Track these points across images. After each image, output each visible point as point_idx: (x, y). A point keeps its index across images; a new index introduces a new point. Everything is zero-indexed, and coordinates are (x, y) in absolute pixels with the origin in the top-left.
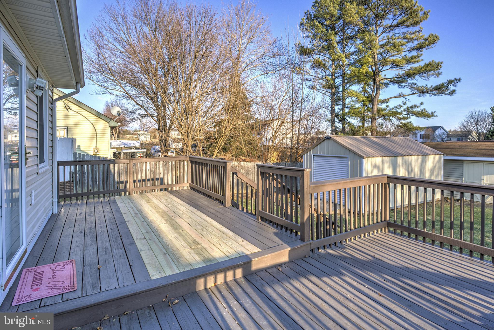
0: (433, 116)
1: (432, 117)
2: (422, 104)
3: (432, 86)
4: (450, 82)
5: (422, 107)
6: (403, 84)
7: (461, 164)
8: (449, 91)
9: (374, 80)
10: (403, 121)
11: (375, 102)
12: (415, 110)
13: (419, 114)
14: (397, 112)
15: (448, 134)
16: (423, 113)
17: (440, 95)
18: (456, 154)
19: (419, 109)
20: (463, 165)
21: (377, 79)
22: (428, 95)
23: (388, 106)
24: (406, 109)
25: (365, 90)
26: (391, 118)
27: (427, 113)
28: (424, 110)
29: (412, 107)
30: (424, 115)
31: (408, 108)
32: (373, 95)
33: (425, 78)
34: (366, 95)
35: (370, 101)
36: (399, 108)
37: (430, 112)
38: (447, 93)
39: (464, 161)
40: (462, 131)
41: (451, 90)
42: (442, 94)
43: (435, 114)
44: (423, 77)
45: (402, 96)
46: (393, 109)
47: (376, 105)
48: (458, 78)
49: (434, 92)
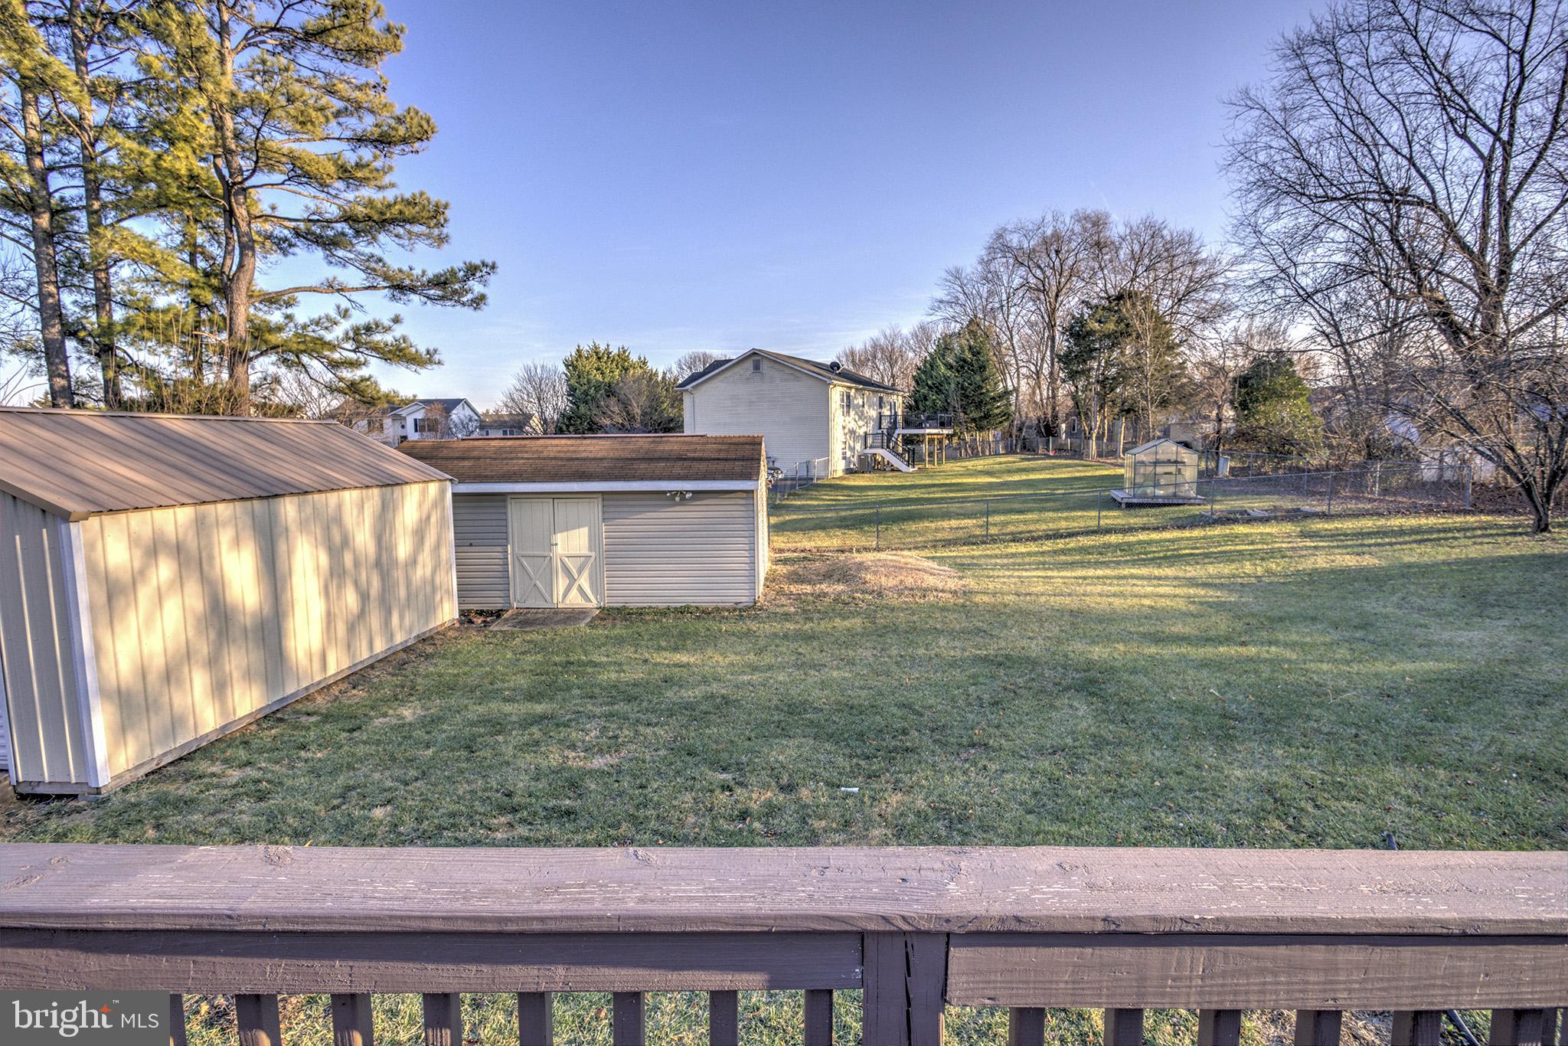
0: (431, 361)
1: (429, 366)
2: (397, 320)
3: (424, 272)
4: (472, 270)
5: (399, 331)
6: (340, 253)
7: (500, 504)
8: (470, 296)
9: (230, 214)
10: (347, 374)
11: (240, 297)
12: (377, 337)
13: (390, 352)
14: (321, 339)
15: (481, 421)
16: (401, 351)
17: (449, 303)
18: (486, 476)
19: (389, 338)
20: (505, 507)
21: (241, 212)
22: (415, 298)
23: (289, 317)
24: (351, 334)
25: (195, 245)
26: (305, 359)
27: (414, 350)
28: (404, 342)
29: (368, 329)
30: (405, 355)
31: (357, 331)
32: (226, 269)
33: (401, 242)
34: (201, 264)
35: (217, 290)
36: (326, 328)
37: (422, 350)
38: (464, 299)
39: (509, 496)
40: (511, 414)
41: (476, 293)
42: (453, 303)
43: (436, 357)
44: (396, 236)
45: (338, 291)
46: (305, 327)
47: (242, 308)
48: (489, 262)
49: (432, 292)
